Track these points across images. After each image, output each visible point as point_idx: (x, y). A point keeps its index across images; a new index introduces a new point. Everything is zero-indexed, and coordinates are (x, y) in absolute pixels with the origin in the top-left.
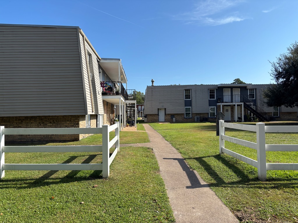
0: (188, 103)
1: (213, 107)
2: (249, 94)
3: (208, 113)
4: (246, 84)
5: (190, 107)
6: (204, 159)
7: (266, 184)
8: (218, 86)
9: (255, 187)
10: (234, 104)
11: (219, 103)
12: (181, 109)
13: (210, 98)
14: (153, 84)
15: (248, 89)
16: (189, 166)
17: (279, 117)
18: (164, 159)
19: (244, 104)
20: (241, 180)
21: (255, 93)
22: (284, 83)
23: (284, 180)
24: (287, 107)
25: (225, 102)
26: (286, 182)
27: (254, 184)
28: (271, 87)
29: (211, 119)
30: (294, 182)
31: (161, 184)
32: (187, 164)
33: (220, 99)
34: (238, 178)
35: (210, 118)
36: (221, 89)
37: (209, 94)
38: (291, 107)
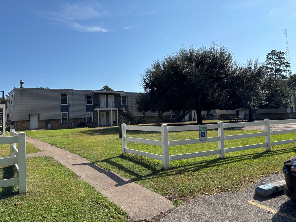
0: (65, 108)
1: (90, 112)
2: (121, 101)
3: (86, 118)
4: (113, 91)
5: (67, 112)
6: (111, 160)
7: (172, 172)
8: (95, 92)
9: (165, 175)
10: (110, 109)
11: (96, 108)
12: (58, 115)
13: (87, 104)
14: (21, 85)
15: (121, 96)
16: (102, 168)
17: (144, 121)
18: (73, 165)
19: (119, 109)
20: (153, 172)
21: (126, 100)
22: (150, 92)
23: (180, 167)
24: (152, 112)
25: (102, 108)
26: (182, 168)
27: (164, 173)
28: (140, 95)
29: (89, 124)
30: (187, 167)
31: (90, 187)
32: (99, 167)
33: (97, 104)
34: (150, 171)
35: (87, 123)
36: (97, 95)
37: (86, 99)
38: (155, 112)
